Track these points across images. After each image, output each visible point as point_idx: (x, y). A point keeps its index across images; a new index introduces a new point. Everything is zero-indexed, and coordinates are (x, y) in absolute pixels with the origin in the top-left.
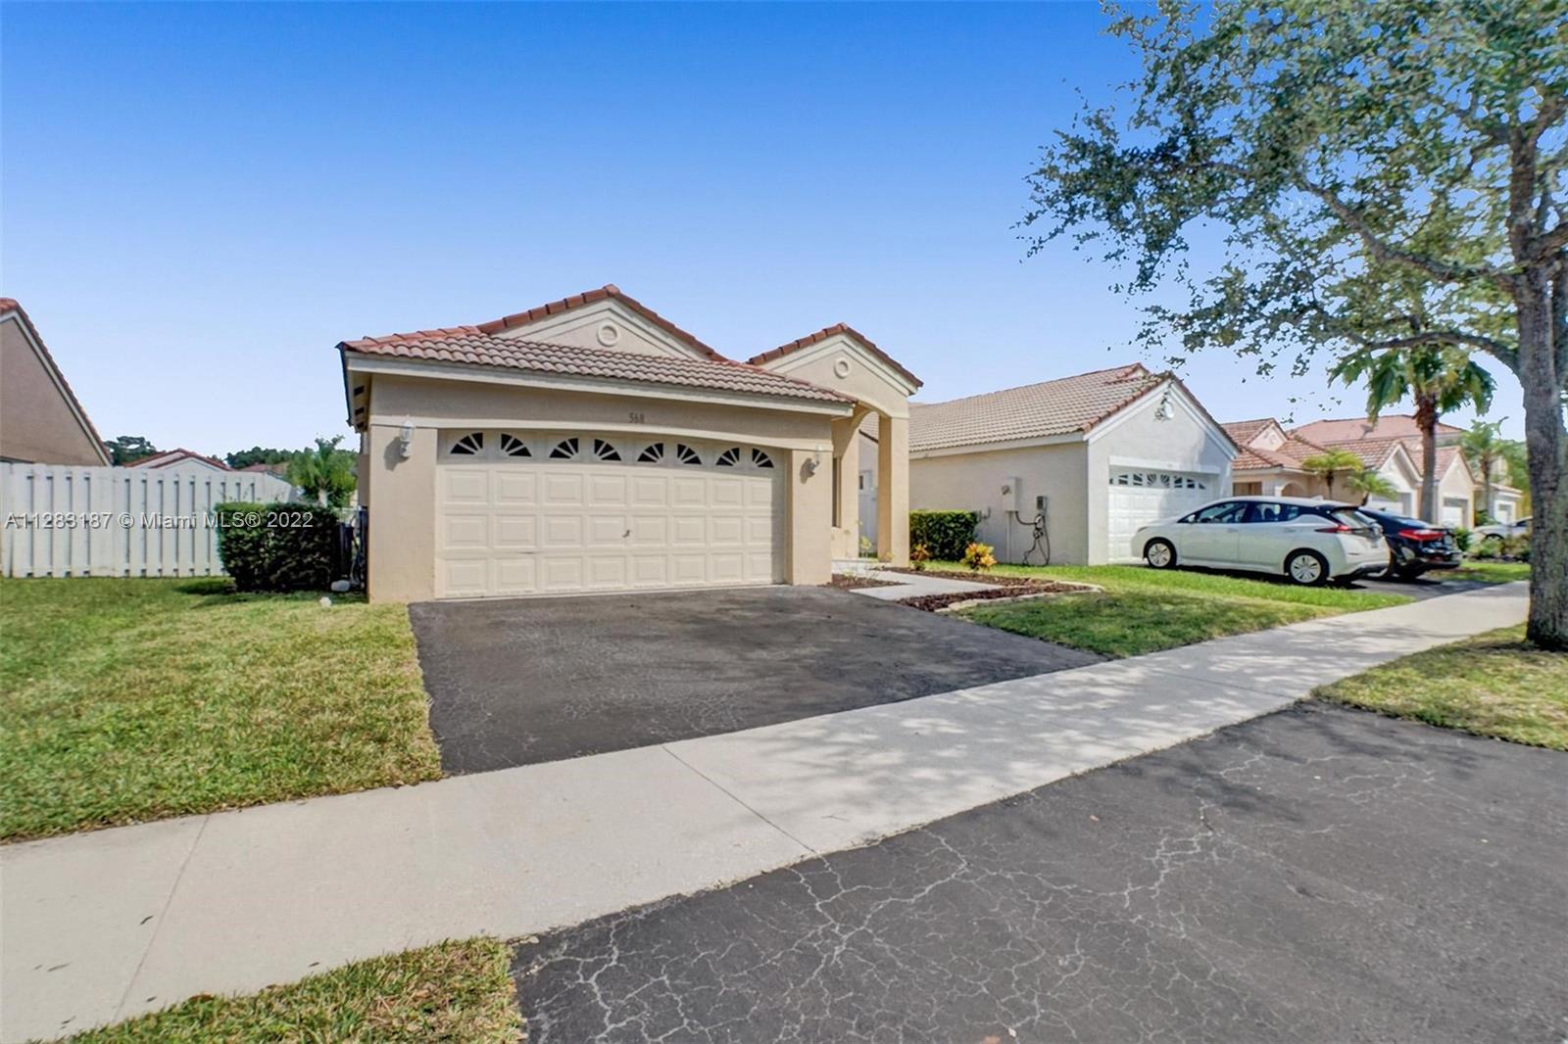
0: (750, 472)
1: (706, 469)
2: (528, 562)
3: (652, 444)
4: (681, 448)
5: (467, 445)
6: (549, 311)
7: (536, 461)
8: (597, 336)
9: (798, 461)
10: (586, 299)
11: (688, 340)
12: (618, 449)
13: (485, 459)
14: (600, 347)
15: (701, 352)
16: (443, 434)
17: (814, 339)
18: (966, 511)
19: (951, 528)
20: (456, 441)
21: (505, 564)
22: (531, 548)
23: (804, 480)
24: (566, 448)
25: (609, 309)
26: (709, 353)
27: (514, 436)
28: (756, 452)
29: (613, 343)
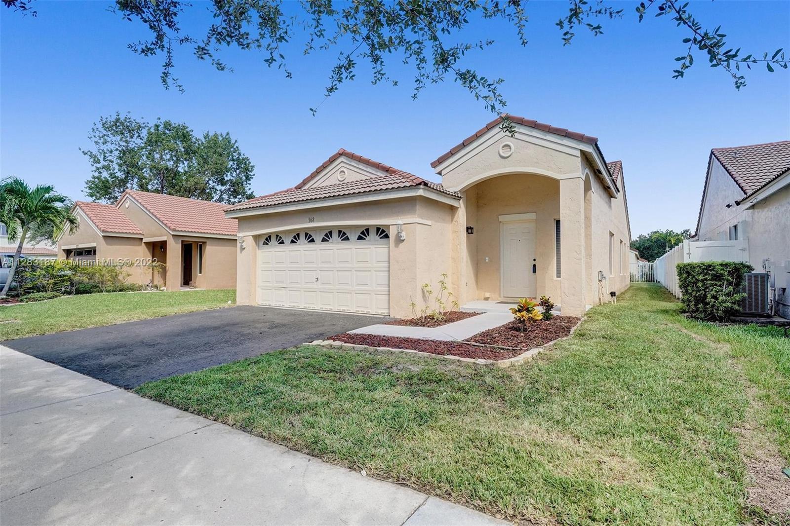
0: (375, 242)
1: (351, 243)
2: (284, 292)
3: (327, 232)
4: (340, 232)
5: (267, 240)
6: (318, 172)
7: (285, 246)
8: (338, 177)
9: (393, 232)
10: (332, 160)
11: (377, 166)
12: (314, 236)
13: (271, 246)
14: (340, 183)
15: (384, 171)
16: (256, 238)
17: (477, 136)
20: (263, 240)
21: (278, 292)
22: (284, 285)
24: (295, 239)
25: (342, 162)
26: (387, 170)
27: (280, 235)
28: (378, 229)
29: (344, 178)
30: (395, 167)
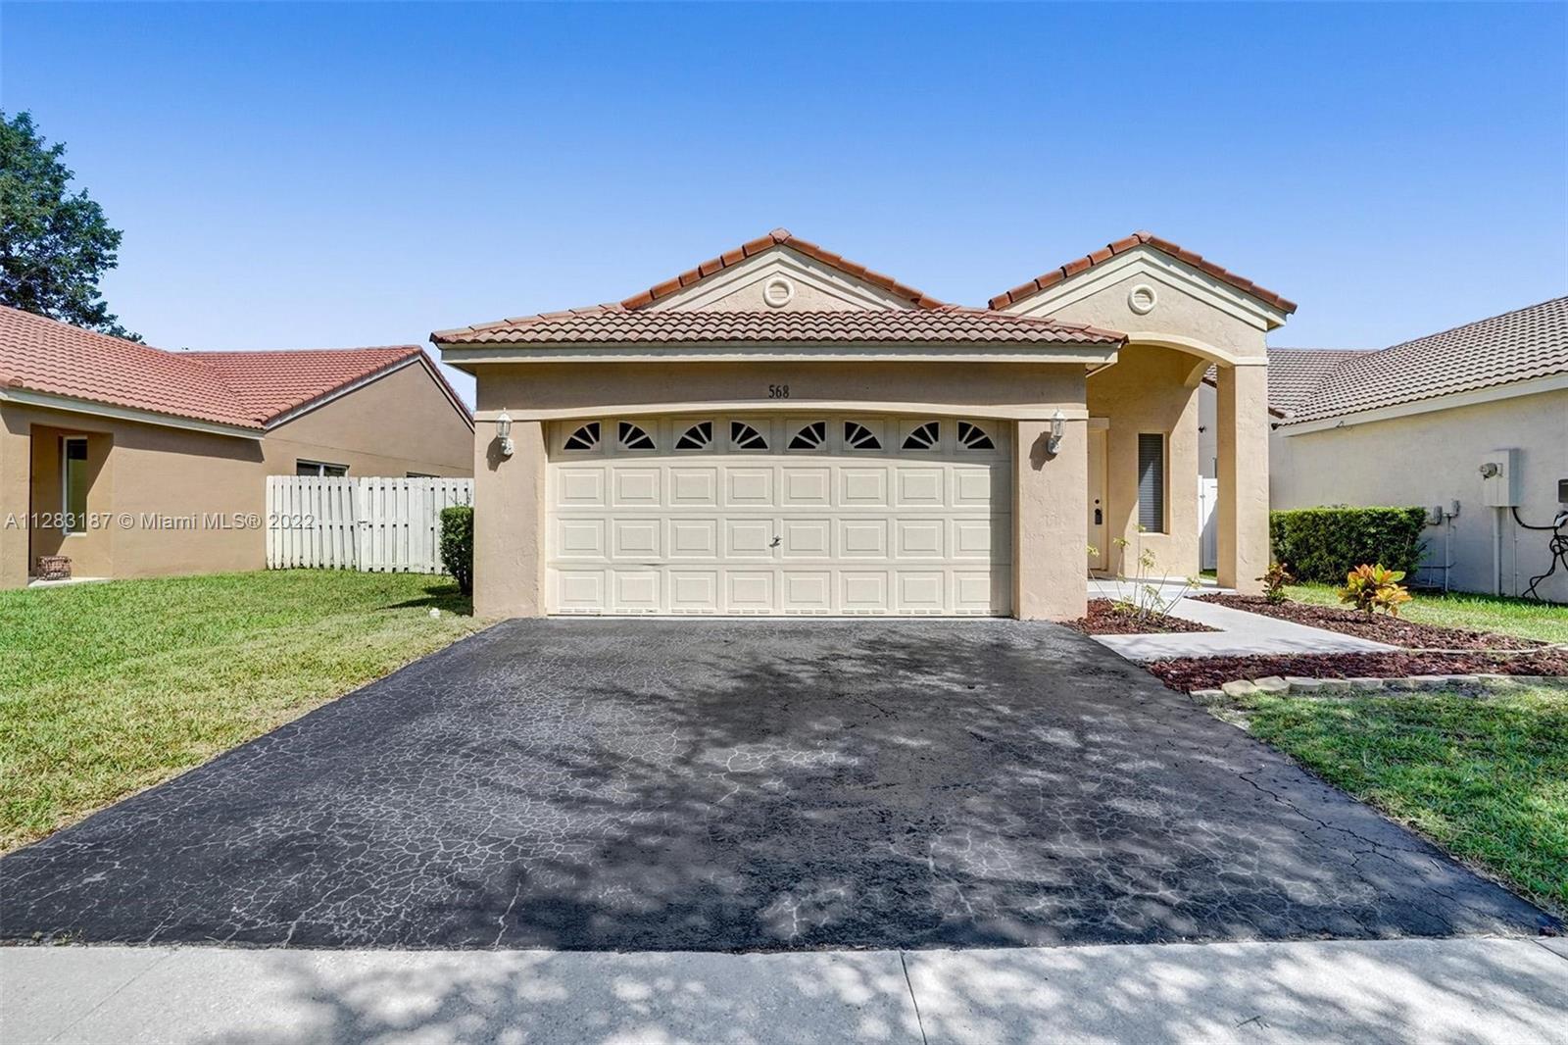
0: (956, 457)
1: (886, 455)
2: (651, 575)
3: (809, 424)
4: (850, 428)
5: (582, 439)
6: (702, 275)
7: (658, 454)
8: (764, 295)
9: (1027, 437)
10: (749, 253)
11: (885, 286)
12: (762, 433)
13: (602, 454)
14: (769, 309)
15: (904, 299)
16: (548, 427)
17: (1091, 263)
18: (1401, 508)
19: (1371, 535)
20: (569, 434)
21: (625, 577)
22: (656, 558)
23: (1037, 465)
24: (696, 437)
25: (779, 261)
26: (914, 299)
27: (635, 425)
28: (963, 428)
29: (786, 300)
30: (929, 293)
